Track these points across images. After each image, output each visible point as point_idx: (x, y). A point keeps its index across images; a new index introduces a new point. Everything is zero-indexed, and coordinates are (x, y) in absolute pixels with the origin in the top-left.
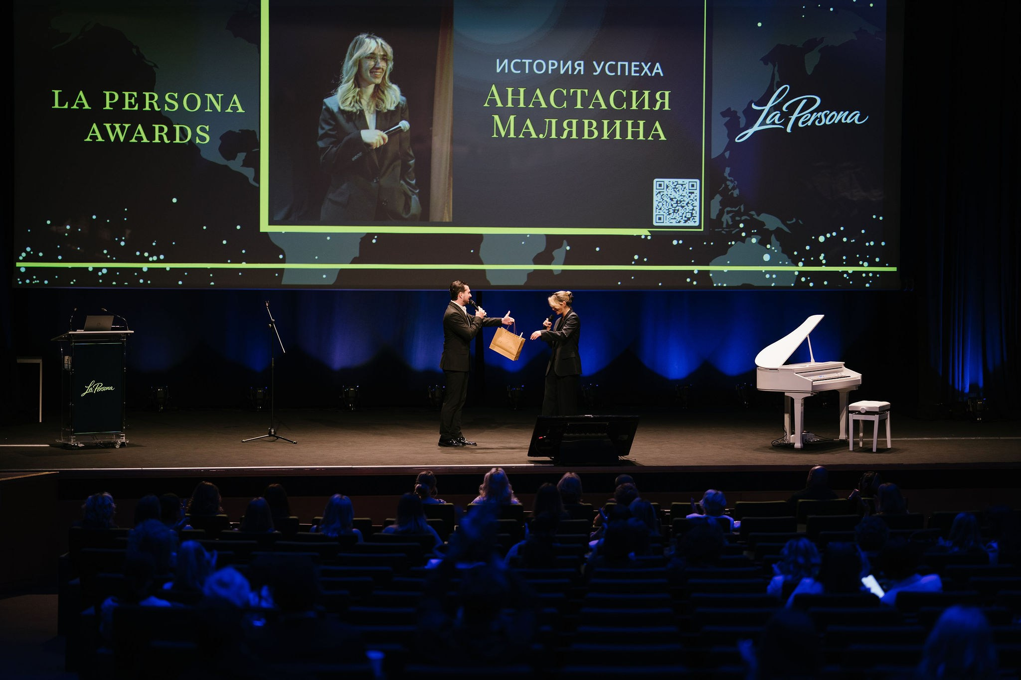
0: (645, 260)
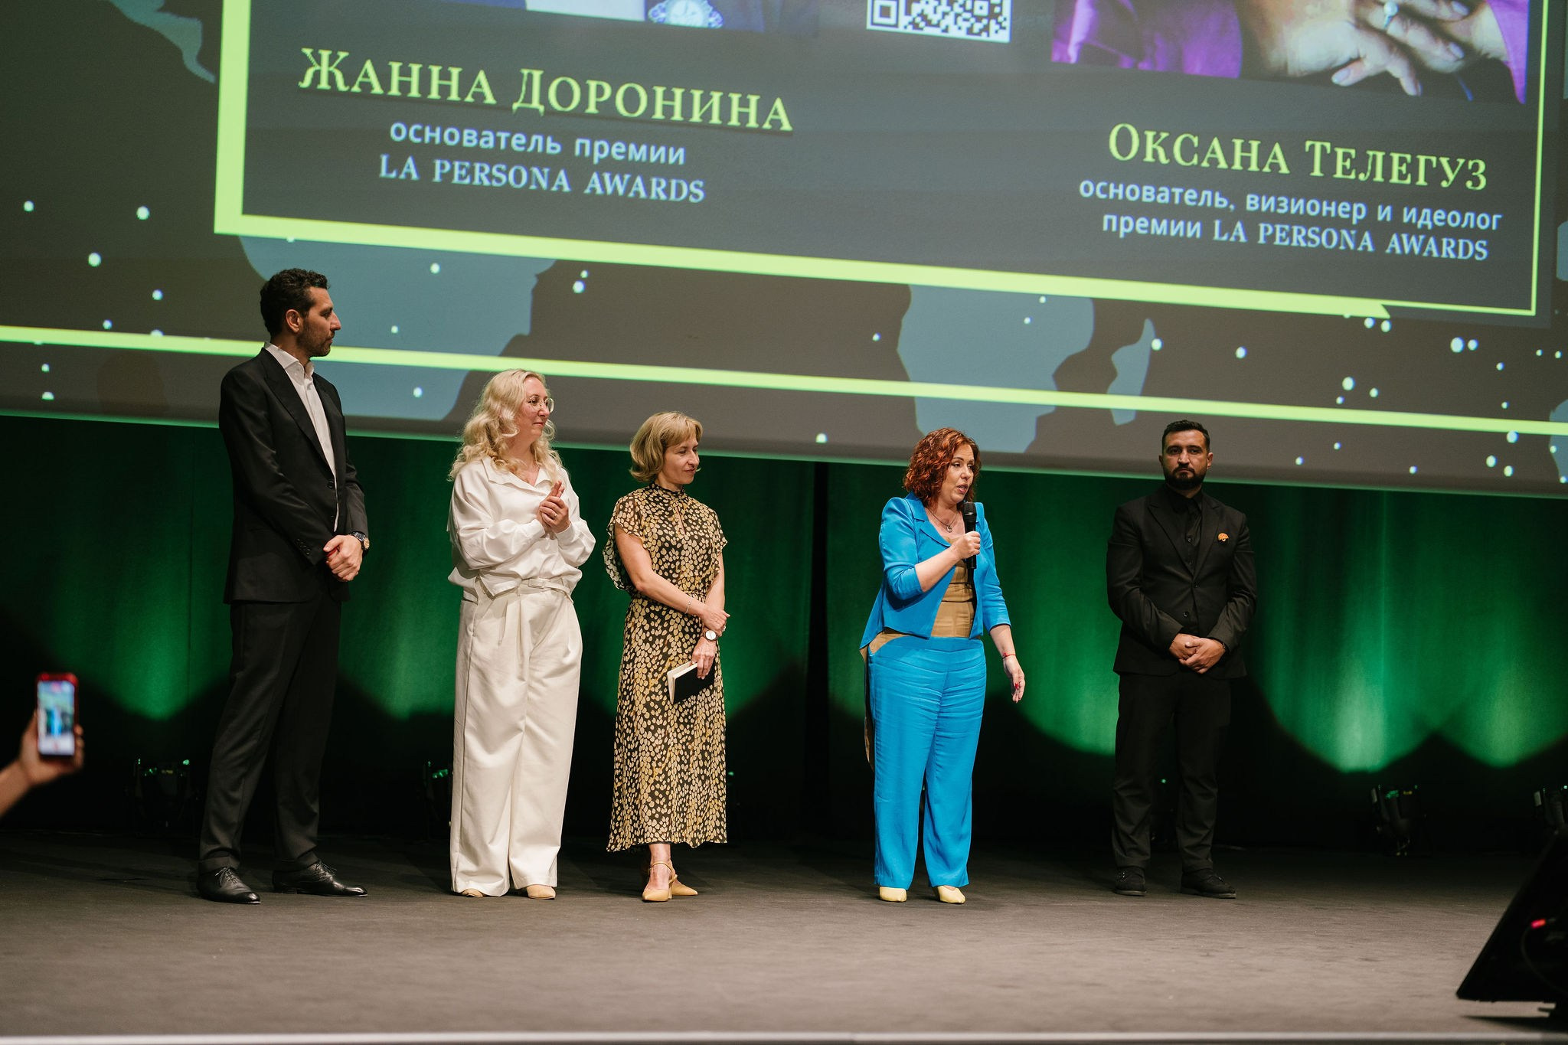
0: (1374, 393)
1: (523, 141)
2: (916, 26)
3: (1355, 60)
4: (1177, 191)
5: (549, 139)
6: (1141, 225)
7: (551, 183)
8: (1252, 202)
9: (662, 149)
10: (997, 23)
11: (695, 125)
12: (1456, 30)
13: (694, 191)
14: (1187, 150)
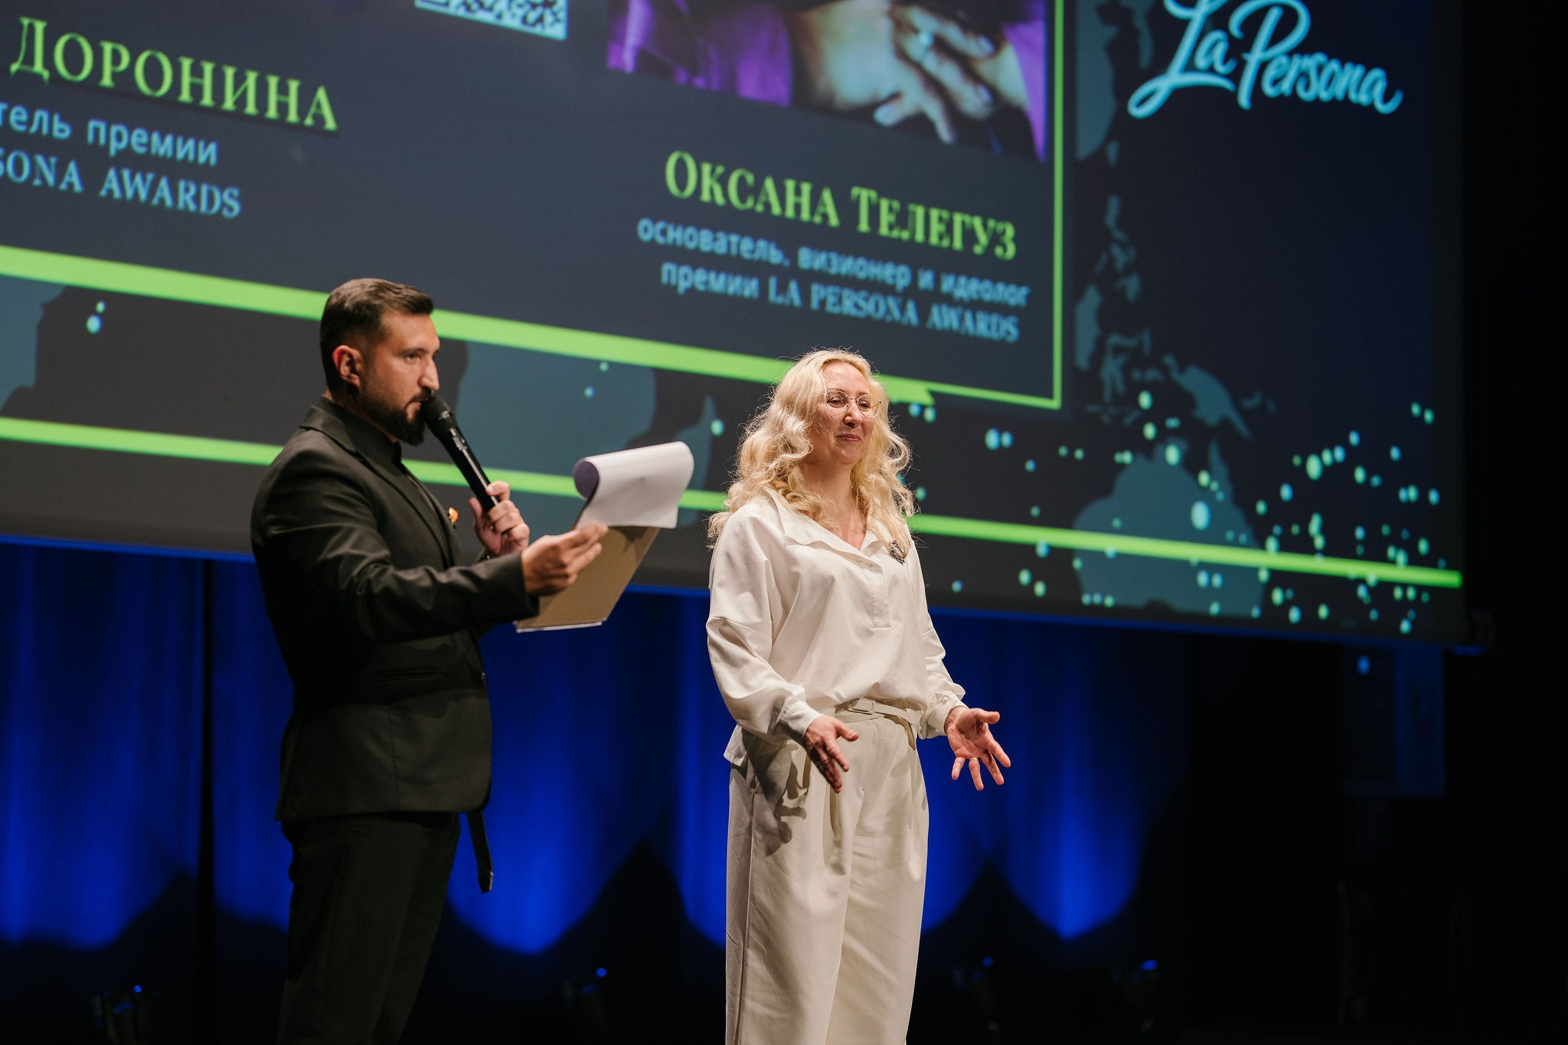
1: (24, 117)
2: (468, 8)
3: (895, 96)
4: (734, 239)
5: (56, 118)
6: (699, 278)
7: (59, 178)
8: (806, 258)
9: (191, 143)
10: (554, 14)
11: (227, 113)
12: (985, 69)
13: (228, 202)
14: (744, 191)
